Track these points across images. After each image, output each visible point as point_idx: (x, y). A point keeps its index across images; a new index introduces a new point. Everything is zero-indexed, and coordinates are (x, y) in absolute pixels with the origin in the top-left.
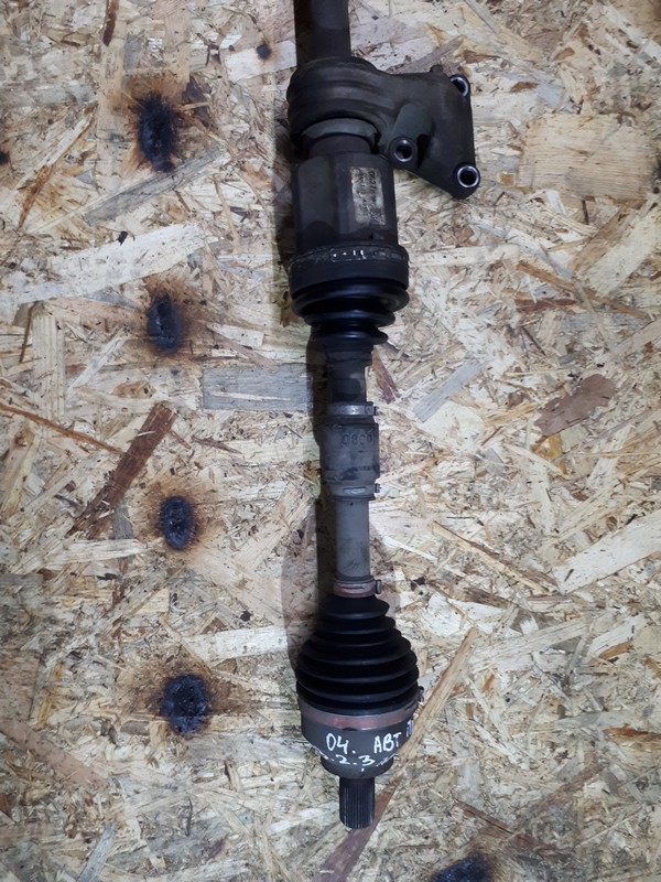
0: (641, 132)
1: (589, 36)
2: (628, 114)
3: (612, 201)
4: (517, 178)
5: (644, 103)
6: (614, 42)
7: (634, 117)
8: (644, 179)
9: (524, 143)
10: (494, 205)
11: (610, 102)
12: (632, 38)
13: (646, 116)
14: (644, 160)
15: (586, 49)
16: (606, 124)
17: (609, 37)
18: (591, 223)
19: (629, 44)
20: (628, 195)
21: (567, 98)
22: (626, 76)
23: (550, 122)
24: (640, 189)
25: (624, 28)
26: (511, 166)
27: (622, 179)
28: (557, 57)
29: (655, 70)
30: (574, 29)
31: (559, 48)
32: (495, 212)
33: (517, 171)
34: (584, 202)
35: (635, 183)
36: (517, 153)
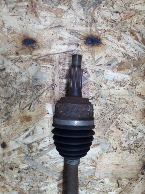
0: (137, 155)
1: (119, 125)
2: (133, 150)
3: (127, 179)
4: (94, 176)
5: (138, 145)
6: (128, 126)
7: (135, 150)
8: (138, 170)
9: (96, 164)
10: (86, 186)
11: (127, 147)
12: (134, 124)
13: (139, 150)
14: (138, 164)
15: (118, 130)
16: (125, 154)
17: (126, 125)
18: (120, 187)
19: (133, 126)
20: (133, 176)
21: (111, 147)
22: (132, 137)
23: (105, 156)
24: (137, 174)
25: (131, 121)
26: (92, 172)
27: (131, 172)
28: (108, 134)
29: (142, 134)
30: (113, 124)
31: (108, 131)
32: (86, 188)
33: (94, 174)
34: (118, 181)
35: (135, 172)
36: (94, 168)
